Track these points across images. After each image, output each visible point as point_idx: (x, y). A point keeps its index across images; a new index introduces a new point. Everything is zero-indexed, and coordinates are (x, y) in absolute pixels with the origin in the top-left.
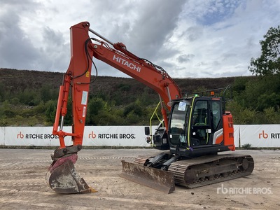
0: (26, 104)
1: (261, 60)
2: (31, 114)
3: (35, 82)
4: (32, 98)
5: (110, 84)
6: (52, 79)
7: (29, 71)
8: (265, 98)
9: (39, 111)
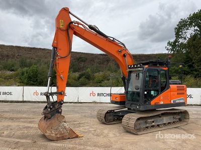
0: (9, 70)
1: (175, 42)
2: (10, 77)
3: (17, 54)
4: (13, 66)
6: (30, 52)
7: (13, 46)
8: (174, 69)
9: (17, 75)
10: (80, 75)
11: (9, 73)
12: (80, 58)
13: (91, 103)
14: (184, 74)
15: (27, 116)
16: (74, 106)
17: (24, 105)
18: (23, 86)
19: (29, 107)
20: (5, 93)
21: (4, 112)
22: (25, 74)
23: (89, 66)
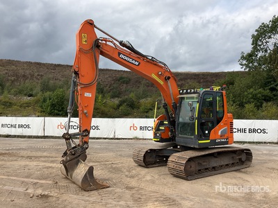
0: (25, 95)
1: (250, 55)
2: (28, 105)
3: (36, 74)
4: (31, 90)
5: (110, 77)
6: (53, 71)
8: (251, 93)
9: (37, 102)
10: (121, 101)
11: (26, 99)
12: (121, 78)
13: (131, 139)
14: (265, 100)
15: (48, 155)
16: (108, 143)
17: (46, 141)
18: (45, 116)
19: (51, 144)
20: (21, 126)
21: (20, 149)
22: (48, 101)
23: (134, 89)
